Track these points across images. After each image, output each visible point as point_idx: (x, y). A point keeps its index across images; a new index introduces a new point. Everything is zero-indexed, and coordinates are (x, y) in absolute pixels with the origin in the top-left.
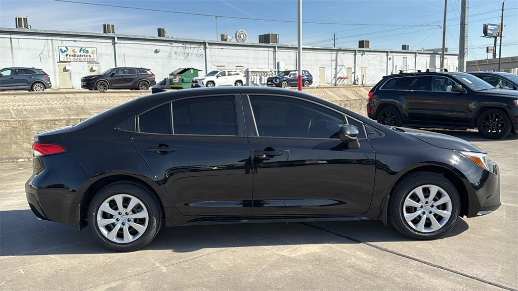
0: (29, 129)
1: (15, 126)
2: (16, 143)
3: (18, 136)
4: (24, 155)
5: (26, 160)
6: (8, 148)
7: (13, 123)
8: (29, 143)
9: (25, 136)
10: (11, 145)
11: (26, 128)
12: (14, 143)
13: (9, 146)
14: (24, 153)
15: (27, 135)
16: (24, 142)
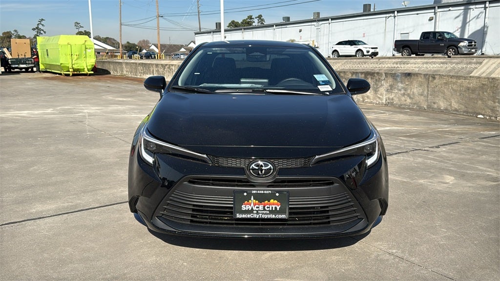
0: (496, 87)
1: (484, 83)
2: (482, 100)
3: (485, 93)
4: (486, 113)
5: (488, 118)
6: (474, 103)
7: (483, 80)
8: (493, 101)
9: (491, 94)
10: (477, 101)
11: (494, 86)
12: (480, 99)
13: (476, 102)
14: (487, 110)
15: (493, 93)
16: (489, 100)
